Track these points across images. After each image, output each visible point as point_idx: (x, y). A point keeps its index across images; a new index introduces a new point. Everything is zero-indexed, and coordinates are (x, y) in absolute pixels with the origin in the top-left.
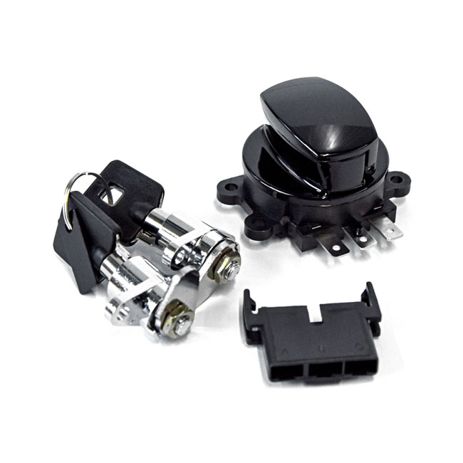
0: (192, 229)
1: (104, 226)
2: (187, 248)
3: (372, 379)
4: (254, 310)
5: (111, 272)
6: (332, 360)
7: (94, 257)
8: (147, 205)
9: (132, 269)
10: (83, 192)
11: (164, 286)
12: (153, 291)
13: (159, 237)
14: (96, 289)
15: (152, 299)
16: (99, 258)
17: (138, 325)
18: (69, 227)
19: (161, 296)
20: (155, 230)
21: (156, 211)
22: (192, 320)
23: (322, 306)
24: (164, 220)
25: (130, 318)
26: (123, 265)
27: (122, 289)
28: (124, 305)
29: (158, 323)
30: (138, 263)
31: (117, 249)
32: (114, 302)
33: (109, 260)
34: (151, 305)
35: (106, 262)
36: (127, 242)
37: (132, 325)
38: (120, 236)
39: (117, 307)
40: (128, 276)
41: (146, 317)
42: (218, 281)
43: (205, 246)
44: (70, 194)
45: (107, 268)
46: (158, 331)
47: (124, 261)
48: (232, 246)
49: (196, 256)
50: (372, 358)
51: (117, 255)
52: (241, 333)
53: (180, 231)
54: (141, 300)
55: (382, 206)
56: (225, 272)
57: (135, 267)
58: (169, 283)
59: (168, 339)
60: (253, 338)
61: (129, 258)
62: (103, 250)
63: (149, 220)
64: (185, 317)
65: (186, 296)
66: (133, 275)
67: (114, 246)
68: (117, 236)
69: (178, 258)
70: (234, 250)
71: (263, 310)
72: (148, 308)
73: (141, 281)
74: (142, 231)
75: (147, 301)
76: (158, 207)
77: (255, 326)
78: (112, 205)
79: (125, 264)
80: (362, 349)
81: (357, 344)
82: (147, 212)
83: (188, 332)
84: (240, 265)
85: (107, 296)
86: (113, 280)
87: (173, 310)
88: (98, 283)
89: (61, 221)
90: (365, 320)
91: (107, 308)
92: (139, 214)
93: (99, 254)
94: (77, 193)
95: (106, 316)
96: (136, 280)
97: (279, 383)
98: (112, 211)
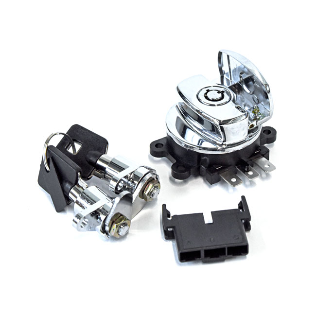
0: (128, 167)
5: (76, 197)
7: (65, 188)
8: (97, 153)
12: (103, 208)
16: (67, 188)
17: (95, 230)
18: (48, 169)
22: (129, 226)
23: (212, 213)
24: (109, 162)
25: (89, 226)
26: (83, 192)
27: (83, 208)
28: (85, 218)
29: (107, 228)
32: (78, 216)
33: (74, 189)
35: (72, 190)
37: (91, 230)
38: (81, 174)
39: (80, 219)
40: (87, 199)
42: (146, 199)
44: (48, 148)
45: (74, 194)
46: (107, 234)
49: (131, 184)
50: (244, 244)
51: (79, 186)
56: (151, 194)
59: (114, 238)
60: (169, 235)
61: (87, 187)
62: (70, 183)
63: (99, 162)
64: (124, 223)
65: (125, 210)
66: (90, 198)
68: (79, 173)
73: (95, 202)
74: (95, 170)
75: (100, 215)
76: (105, 153)
77: (170, 227)
79: (84, 191)
81: (235, 236)
82: (98, 157)
83: (127, 233)
84: (160, 188)
85: (74, 212)
86: (77, 202)
88: (68, 204)
89: (42, 165)
90: (240, 221)
91: (74, 220)
92: (92, 159)
93: (68, 186)
95: (73, 225)
96: (92, 201)
97: (186, 263)
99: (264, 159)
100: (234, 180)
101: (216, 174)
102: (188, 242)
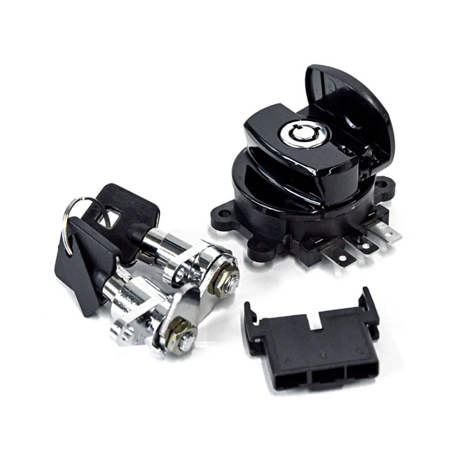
1: (103, 249)
2: (186, 265)
3: (374, 381)
4: (256, 321)
6: (333, 366)
9: (133, 290)
10: (80, 217)
11: (166, 305)
13: (157, 256)
14: (100, 311)
15: (155, 318)
19: (164, 313)
20: (154, 250)
21: (153, 231)
30: (139, 283)
31: (118, 271)
34: (155, 323)
36: (127, 264)
41: (150, 336)
43: (203, 262)
47: (125, 282)
48: (230, 261)
52: (244, 345)
53: (179, 249)
54: (145, 319)
55: (376, 211)
57: (136, 288)
58: (171, 301)
67: (114, 268)
69: (178, 276)
70: (232, 264)
71: (264, 321)
72: (151, 327)
78: (110, 228)
80: (363, 353)
87: (176, 327)
94: (75, 218)
98: (110, 234)
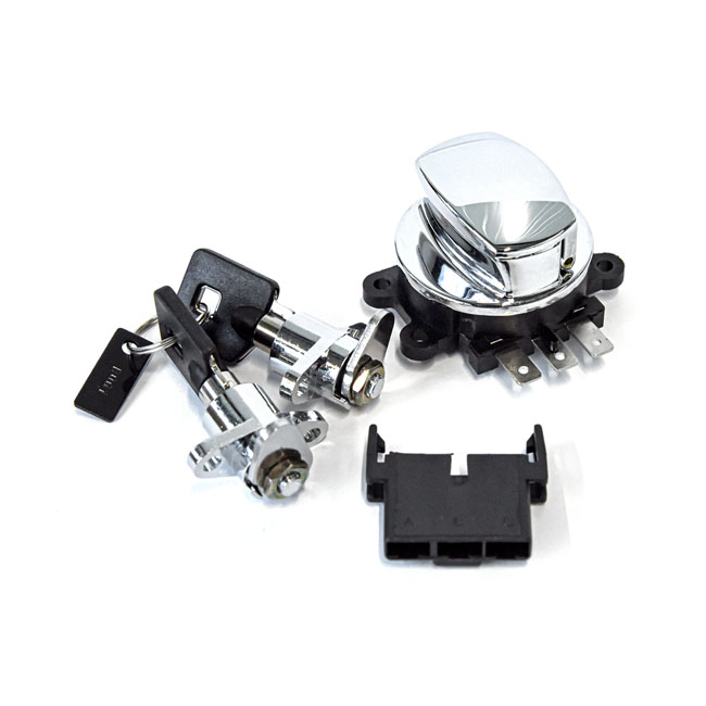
99: (591, 326)
100: (524, 370)
101: (489, 353)
102: (408, 520)
